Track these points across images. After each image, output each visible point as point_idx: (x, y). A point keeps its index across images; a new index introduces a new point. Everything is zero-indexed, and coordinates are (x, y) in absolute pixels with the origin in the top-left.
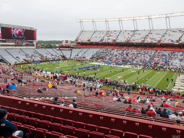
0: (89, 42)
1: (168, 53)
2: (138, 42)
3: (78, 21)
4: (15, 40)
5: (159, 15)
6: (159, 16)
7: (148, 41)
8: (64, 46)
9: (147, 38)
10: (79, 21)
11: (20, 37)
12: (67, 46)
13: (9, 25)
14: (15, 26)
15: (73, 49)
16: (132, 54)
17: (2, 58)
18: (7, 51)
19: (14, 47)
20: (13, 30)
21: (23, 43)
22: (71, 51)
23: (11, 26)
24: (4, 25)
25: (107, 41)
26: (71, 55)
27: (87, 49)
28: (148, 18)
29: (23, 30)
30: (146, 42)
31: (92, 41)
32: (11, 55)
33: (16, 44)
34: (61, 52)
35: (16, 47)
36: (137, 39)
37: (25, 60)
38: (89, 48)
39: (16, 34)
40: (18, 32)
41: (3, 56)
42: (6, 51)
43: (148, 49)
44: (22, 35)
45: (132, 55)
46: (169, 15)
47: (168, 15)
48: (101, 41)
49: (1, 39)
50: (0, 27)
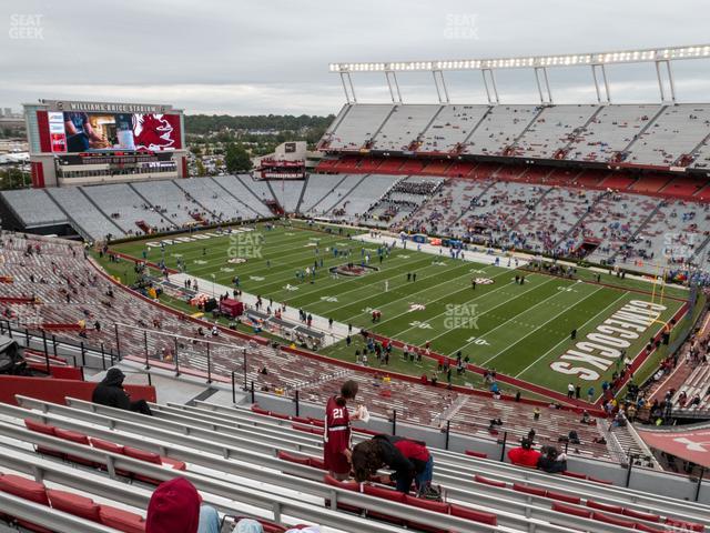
0: (367, 151)
1: (645, 202)
2: (543, 156)
3: (332, 67)
4: (112, 155)
5: (632, 52)
6: (632, 57)
7: (581, 152)
8: (279, 164)
9: (578, 141)
10: (338, 69)
12: (289, 164)
13: (90, 103)
14: (111, 104)
15: (311, 176)
16: (514, 202)
17: (70, 219)
18: (85, 195)
19: (108, 178)
21: (136, 162)
22: (303, 182)
23: (97, 107)
24: (74, 107)
25: (431, 149)
26: (301, 201)
27: (360, 177)
28: (588, 61)
30: (571, 156)
31: (380, 149)
32: (98, 208)
33: (116, 166)
34: (269, 186)
35: (116, 177)
36: (543, 144)
37: (142, 225)
38: (370, 172)
41: (71, 215)
42: (82, 192)
43: (578, 186)
45: (511, 207)
46: (666, 51)
47: (666, 54)
48: (410, 149)
49: (66, 153)
50: (61, 114)
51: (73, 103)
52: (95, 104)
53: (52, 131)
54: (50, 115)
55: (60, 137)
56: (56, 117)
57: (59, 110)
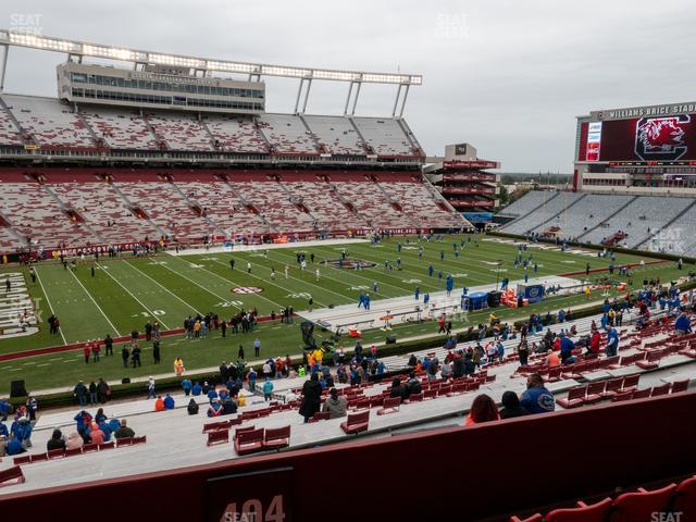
4: (642, 164)
11: (666, 147)
13: (629, 109)
14: (651, 108)
20: (640, 124)
23: (636, 113)
24: (612, 116)
29: (683, 118)
39: (650, 139)
40: (657, 130)
44: (677, 139)
49: (597, 162)
50: (600, 124)
51: (612, 111)
52: (632, 109)
53: (590, 141)
54: (591, 125)
55: (595, 146)
56: (595, 127)
57: (600, 120)
